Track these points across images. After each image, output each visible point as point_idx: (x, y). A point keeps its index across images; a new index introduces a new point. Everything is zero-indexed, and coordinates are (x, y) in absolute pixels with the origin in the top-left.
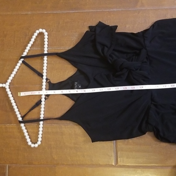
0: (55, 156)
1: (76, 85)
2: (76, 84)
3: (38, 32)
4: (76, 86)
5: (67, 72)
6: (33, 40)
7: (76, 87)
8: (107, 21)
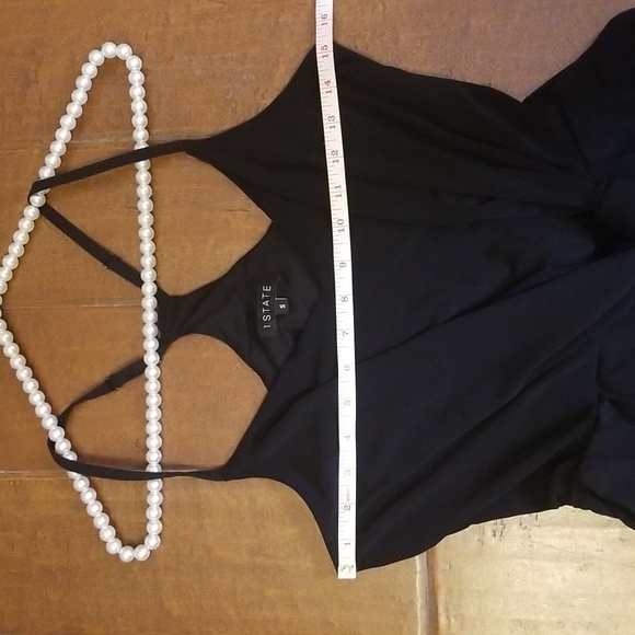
0: (175, 603)
1: (265, 299)
2: (266, 293)
3: (97, 57)
4: (266, 303)
5: (211, 242)
6: (80, 96)
7: (266, 307)
8: (384, 6)
